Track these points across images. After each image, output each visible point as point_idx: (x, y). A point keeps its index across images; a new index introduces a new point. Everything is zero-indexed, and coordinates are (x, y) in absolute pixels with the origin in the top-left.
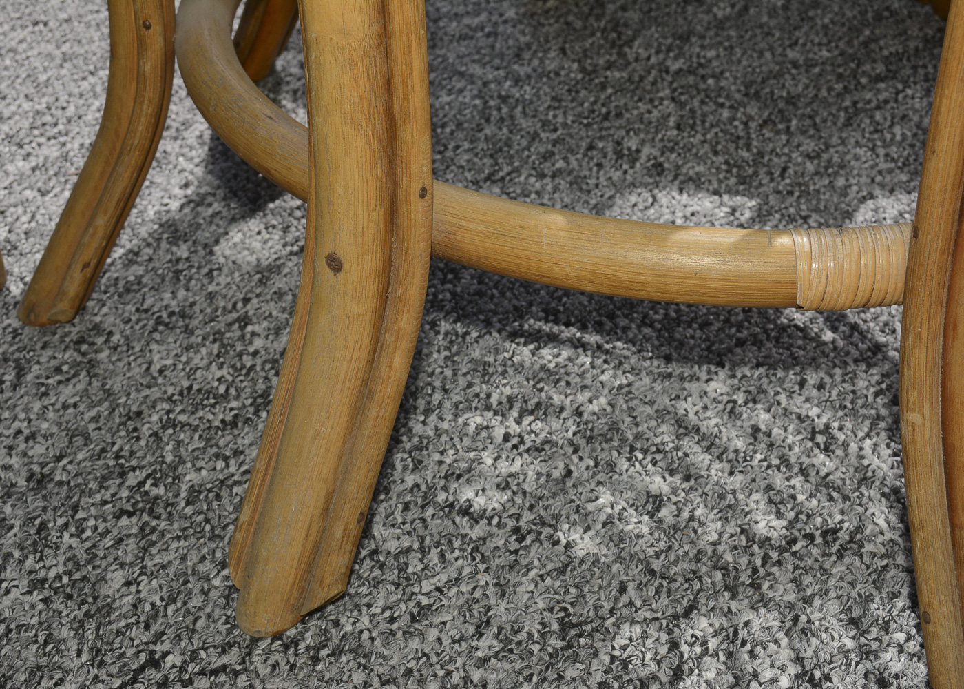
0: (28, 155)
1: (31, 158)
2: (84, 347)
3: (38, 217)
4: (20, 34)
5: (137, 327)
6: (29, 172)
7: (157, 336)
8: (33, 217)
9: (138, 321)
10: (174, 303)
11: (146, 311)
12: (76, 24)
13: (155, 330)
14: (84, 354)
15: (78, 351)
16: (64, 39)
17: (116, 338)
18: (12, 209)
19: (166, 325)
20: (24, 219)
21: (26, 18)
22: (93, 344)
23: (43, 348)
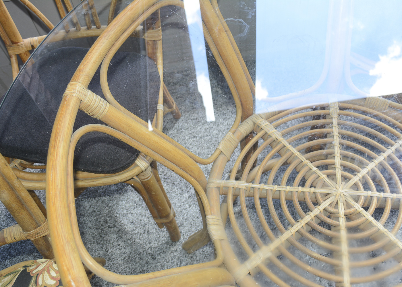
0: (188, 191)
1: (189, 193)
2: (192, 259)
3: (188, 215)
4: (191, 141)
5: (202, 256)
6: (188, 198)
7: (205, 260)
8: (187, 214)
9: (202, 254)
10: (209, 251)
11: (204, 252)
12: (202, 140)
13: (204, 258)
14: (192, 261)
15: (191, 259)
16: (199, 146)
17: (198, 258)
18: (184, 211)
19: (207, 257)
20: (185, 215)
21: (192, 134)
22: (193, 258)
23: (185, 257)
